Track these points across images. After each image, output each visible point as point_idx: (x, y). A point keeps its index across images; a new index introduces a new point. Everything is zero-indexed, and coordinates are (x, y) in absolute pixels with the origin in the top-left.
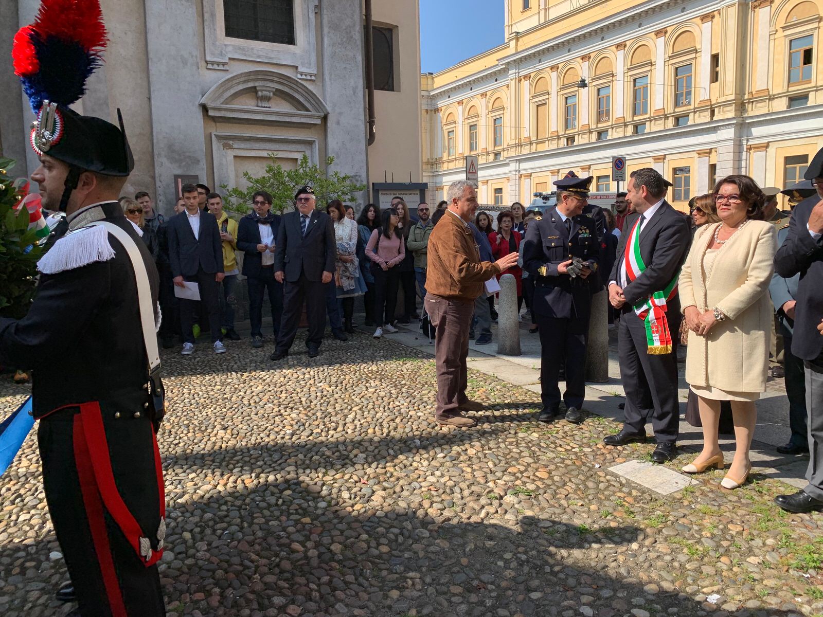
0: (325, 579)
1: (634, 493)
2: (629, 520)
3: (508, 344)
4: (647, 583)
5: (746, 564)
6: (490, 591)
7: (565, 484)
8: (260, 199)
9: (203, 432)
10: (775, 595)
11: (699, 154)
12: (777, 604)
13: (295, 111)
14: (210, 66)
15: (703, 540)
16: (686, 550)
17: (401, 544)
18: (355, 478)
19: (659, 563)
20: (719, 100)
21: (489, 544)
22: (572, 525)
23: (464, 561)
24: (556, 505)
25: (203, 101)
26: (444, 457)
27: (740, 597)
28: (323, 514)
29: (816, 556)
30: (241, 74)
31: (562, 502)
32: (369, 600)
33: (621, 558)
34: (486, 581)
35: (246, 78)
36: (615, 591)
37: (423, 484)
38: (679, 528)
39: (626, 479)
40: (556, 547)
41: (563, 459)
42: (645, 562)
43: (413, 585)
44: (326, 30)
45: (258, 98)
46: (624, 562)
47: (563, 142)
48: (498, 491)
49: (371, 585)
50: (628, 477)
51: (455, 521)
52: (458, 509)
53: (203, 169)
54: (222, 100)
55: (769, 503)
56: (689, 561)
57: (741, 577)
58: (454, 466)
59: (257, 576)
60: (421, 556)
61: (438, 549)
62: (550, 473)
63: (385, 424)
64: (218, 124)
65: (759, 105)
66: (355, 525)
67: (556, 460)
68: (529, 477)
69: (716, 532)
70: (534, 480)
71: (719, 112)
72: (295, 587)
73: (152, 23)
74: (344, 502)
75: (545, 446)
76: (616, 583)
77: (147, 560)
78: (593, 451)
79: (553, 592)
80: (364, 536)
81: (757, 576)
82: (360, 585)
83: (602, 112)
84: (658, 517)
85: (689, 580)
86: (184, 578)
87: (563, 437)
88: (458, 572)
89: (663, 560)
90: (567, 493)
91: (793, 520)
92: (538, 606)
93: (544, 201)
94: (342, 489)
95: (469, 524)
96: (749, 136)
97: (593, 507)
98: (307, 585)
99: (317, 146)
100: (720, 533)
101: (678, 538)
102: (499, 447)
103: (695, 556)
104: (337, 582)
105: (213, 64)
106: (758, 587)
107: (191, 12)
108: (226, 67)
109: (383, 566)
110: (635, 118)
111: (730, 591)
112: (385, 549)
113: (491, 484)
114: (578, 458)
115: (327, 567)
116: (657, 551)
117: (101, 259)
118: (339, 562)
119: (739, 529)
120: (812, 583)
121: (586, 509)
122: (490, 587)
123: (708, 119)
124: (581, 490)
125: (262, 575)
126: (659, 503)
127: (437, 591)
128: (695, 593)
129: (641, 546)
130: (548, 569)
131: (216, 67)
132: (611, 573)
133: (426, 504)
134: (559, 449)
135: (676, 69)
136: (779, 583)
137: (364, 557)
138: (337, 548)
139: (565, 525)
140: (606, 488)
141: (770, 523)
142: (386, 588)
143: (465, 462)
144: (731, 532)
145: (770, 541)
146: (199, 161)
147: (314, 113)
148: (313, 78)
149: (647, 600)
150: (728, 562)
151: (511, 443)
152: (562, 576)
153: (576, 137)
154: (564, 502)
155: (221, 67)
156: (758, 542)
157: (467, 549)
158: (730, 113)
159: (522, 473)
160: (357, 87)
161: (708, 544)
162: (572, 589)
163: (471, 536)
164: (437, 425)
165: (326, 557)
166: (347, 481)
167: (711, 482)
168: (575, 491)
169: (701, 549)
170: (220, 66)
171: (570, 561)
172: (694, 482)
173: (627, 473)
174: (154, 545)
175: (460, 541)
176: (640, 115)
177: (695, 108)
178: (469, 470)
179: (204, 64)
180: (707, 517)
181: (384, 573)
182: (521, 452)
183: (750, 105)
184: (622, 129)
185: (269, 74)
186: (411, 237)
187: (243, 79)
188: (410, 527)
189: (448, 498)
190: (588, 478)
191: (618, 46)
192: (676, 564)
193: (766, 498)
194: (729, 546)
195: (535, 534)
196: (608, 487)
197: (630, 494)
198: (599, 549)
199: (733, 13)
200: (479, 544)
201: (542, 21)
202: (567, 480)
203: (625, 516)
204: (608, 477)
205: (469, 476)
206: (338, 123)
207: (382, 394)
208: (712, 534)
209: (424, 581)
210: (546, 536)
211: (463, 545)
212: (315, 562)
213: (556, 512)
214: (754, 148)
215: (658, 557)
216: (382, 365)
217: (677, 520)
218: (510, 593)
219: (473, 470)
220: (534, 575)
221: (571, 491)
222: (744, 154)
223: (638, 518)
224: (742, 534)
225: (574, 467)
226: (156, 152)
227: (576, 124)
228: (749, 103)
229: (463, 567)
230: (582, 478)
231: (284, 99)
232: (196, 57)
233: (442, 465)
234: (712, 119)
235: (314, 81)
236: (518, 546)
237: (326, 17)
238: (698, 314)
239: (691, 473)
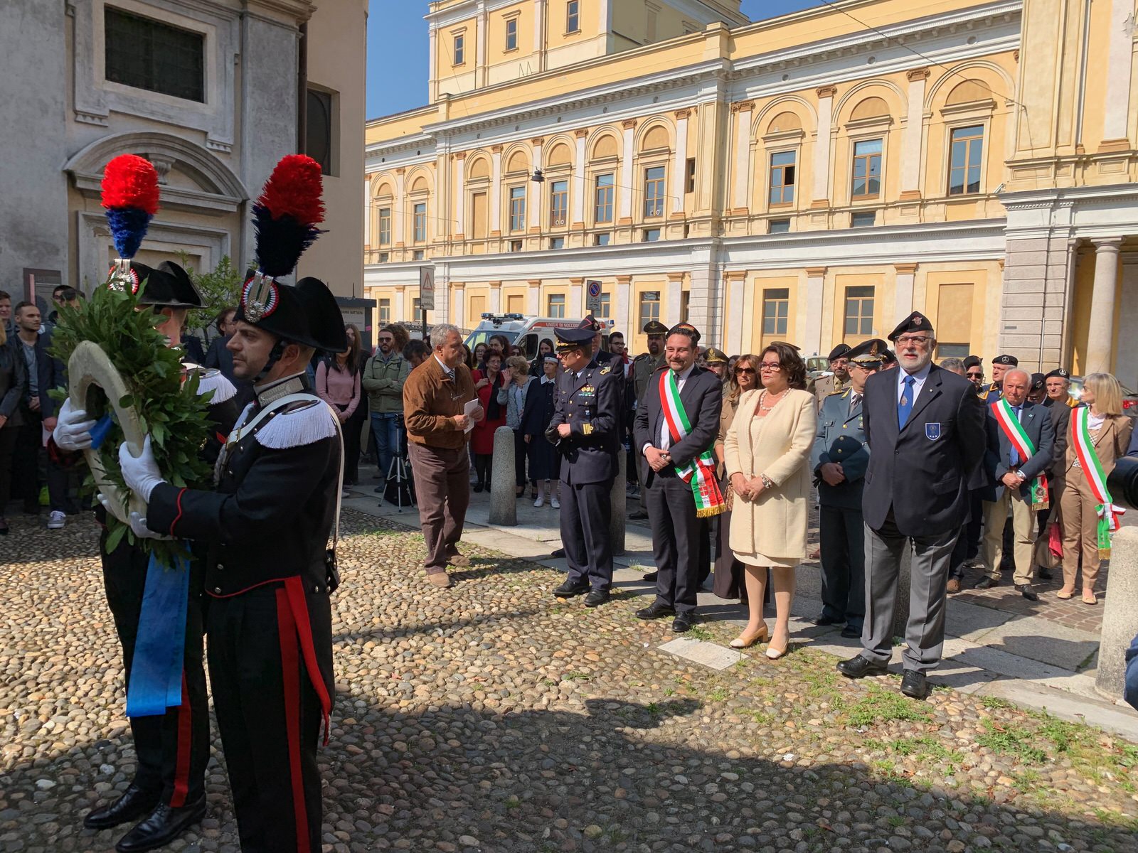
1: (690, 670)
2: (693, 696)
3: (503, 511)
4: (728, 751)
5: (808, 726)
6: (583, 772)
7: (619, 665)
10: (839, 749)
11: (670, 277)
12: (842, 756)
13: (200, 192)
14: (80, 118)
15: (767, 708)
16: (754, 719)
17: (469, 737)
18: (384, 674)
19: (734, 732)
20: (694, 215)
21: (564, 729)
22: (640, 705)
23: (544, 747)
24: (617, 687)
25: (70, 166)
26: (478, 645)
27: (811, 754)
28: (367, 714)
29: (865, 714)
30: (129, 135)
31: (621, 683)
32: (462, 792)
33: (697, 731)
34: (574, 763)
35: (135, 141)
36: (702, 760)
37: (466, 675)
38: (742, 700)
39: (678, 657)
40: (632, 726)
41: (609, 641)
42: (720, 732)
43: (502, 774)
44: (249, 89)
46: (701, 735)
47: (507, 246)
48: (552, 677)
49: (457, 779)
50: (680, 655)
51: (518, 710)
52: (517, 698)
53: (64, 262)
54: (97, 169)
55: (815, 670)
56: (759, 727)
57: (807, 737)
58: (493, 654)
60: (497, 747)
61: (513, 738)
62: (599, 655)
63: (389, 610)
64: (88, 200)
65: (738, 225)
66: (411, 722)
67: (602, 641)
68: (579, 661)
69: (775, 700)
70: (586, 664)
71: (694, 229)
74: (385, 699)
75: (584, 627)
76: (700, 754)
78: (636, 630)
79: (643, 767)
80: (427, 733)
81: (821, 735)
82: (445, 779)
83: (557, 213)
84: (720, 691)
85: (764, 744)
87: (600, 617)
88: (544, 758)
89: (736, 729)
90: (623, 674)
91: (838, 684)
92: (634, 780)
93: (495, 325)
94: (375, 685)
95: (532, 712)
96: (726, 259)
97: (655, 686)
99: (228, 242)
100: (780, 701)
101: (743, 710)
102: (535, 631)
103: (764, 724)
105: (84, 116)
106: (823, 744)
107: (58, 41)
108: (105, 123)
109: (461, 760)
110: (598, 226)
111: (801, 750)
112: (455, 743)
113: (541, 671)
114: (624, 638)
115: (400, 766)
116: (728, 722)
118: (409, 759)
119: (795, 696)
121: (647, 689)
122: (581, 768)
123: (681, 237)
124: (637, 670)
126: (717, 678)
127: (529, 777)
128: (772, 755)
129: (712, 719)
130: (631, 747)
131: (89, 120)
132: (693, 745)
133: (480, 695)
134: (600, 629)
135: (647, 170)
136: (840, 739)
137: (436, 753)
138: (400, 745)
139: (634, 705)
140: (662, 667)
141: (821, 689)
142: (475, 780)
143: (503, 649)
144: (788, 700)
145: (824, 705)
146: (58, 250)
147: (227, 197)
148: (228, 150)
149: (733, 765)
150: (793, 726)
151: (547, 626)
152: (647, 752)
153: (524, 241)
154: (624, 684)
155: (97, 121)
156: (814, 706)
157: (544, 736)
158: (706, 231)
159: (570, 656)
161: (772, 712)
162: (661, 762)
163: (541, 724)
165: (394, 757)
166: (376, 676)
168: (632, 672)
169: (767, 716)
170: (96, 120)
171: (650, 739)
172: (744, 656)
173: (678, 651)
175: (532, 729)
176: (602, 222)
177: (667, 221)
178: (511, 657)
179: (71, 114)
180: (764, 688)
181: (466, 766)
182: (562, 635)
183: (728, 225)
184: (581, 238)
185: (167, 138)
187: (130, 142)
188: (473, 719)
189: (501, 687)
190: (640, 658)
191: (578, 132)
192: (749, 732)
193: (812, 667)
194: (790, 712)
195: (605, 716)
196: (663, 665)
197: (686, 671)
198: (674, 726)
199: (711, 112)
200: (553, 730)
201: (480, 86)
202: (620, 661)
203: (688, 693)
205: (514, 663)
207: (370, 576)
208: (773, 703)
209: (512, 770)
210: (618, 717)
211: (537, 733)
212: (384, 762)
213: (620, 693)
214: (732, 276)
215: (731, 727)
216: (351, 540)
217: (738, 693)
218: (603, 771)
219: (517, 658)
220: (620, 754)
221: (627, 672)
222: (721, 282)
223: (700, 693)
224: (798, 701)
225: (622, 648)
227: (524, 224)
228: (726, 221)
229: (546, 754)
230: (635, 658)
231: (186, 174)
232: (62, 103)
233: (479, 653)
234: (686, 237)
235: (229, 153)
236: (593, 729)
237: (249, 71)
238: (745, 481)
239: (739, 648)
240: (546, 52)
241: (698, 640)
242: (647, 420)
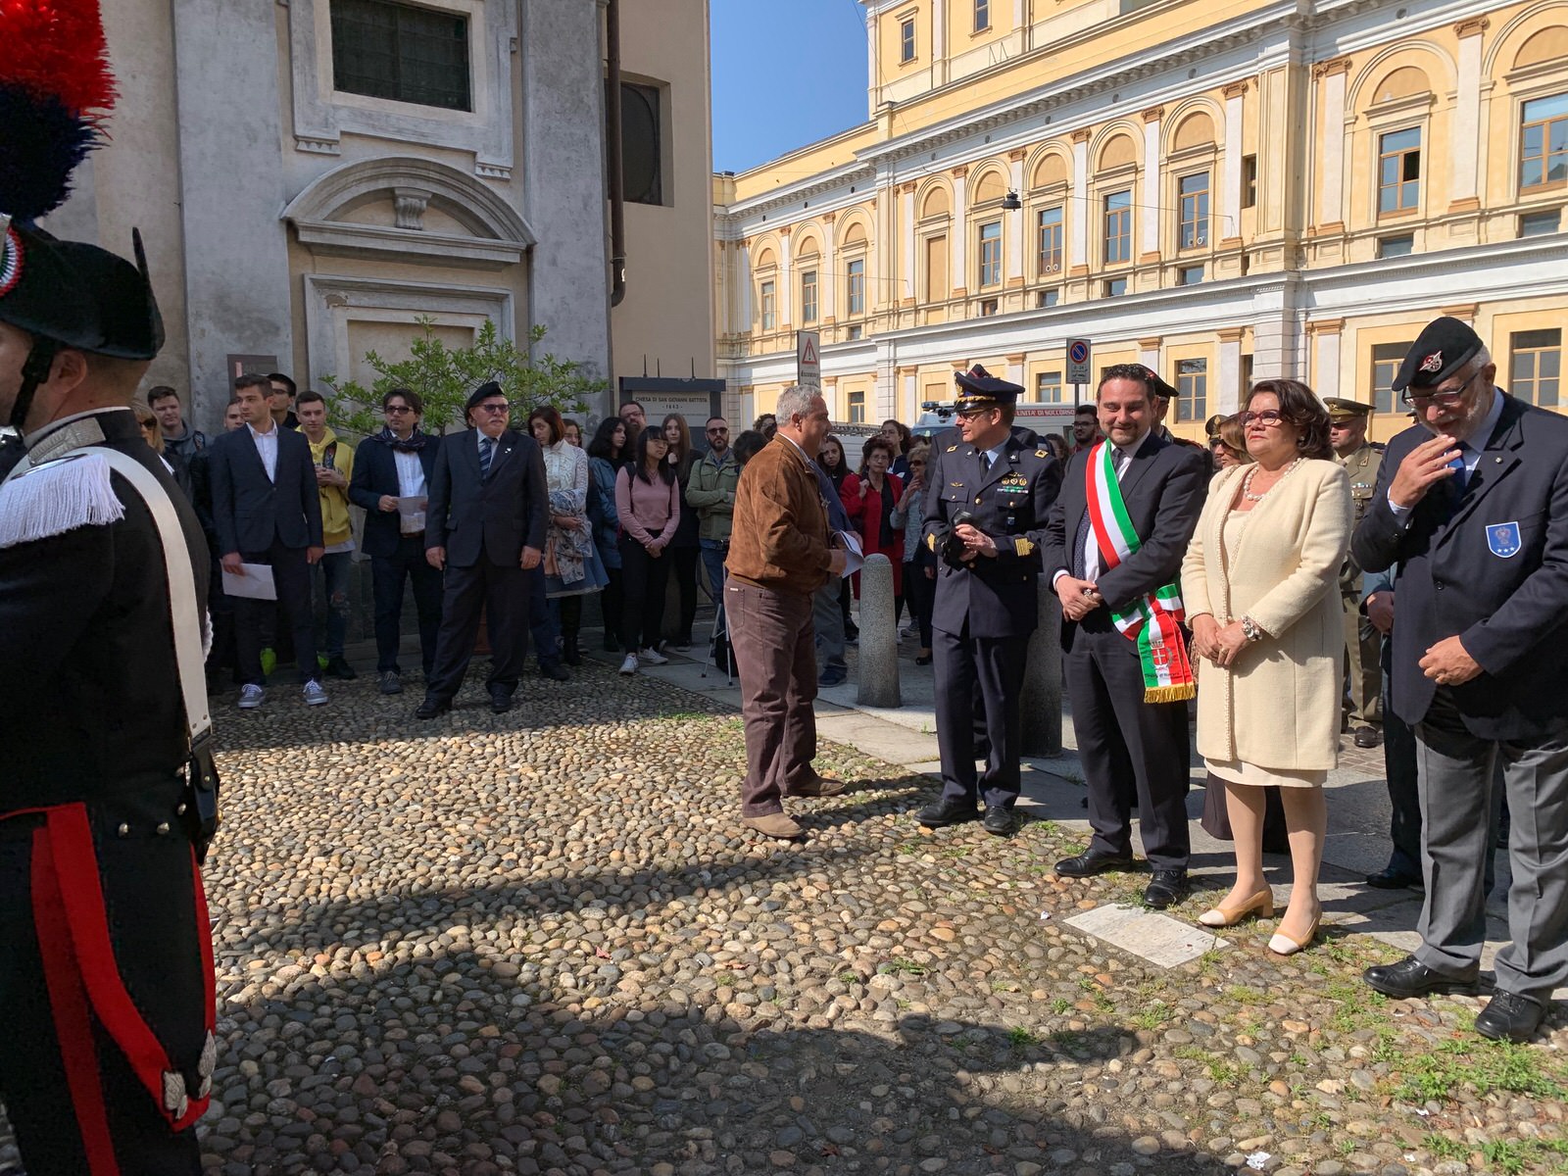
0: (529, 1145)
1: (1113, 965)
2: (1104, 1016)
3: (877, 684)
4: (1138, 1135)
5: (1315, 1094)
6: (847, 1159)
7: (985, 951)
8: (397, 401)
9: (282, 860)
10: (1368, 1150)
11: (1222, 336)
12: (1371, 1167)
13: (468, 237)
14: (303, 146)
15: (1238, 1051)
16: (1207, 1071)
17: (674, 1074)
18: (586, 947)
19: (1160, 1097)
20: (1257, 240)
21: (845, 1068)
22: (998, 1029)
23: (797, 1102)
24: (970, 991)
25: (289, 212)
26: (758, 904)
27: (1305, 1157)
28: (524, 1019)
29: (1438, 1076)
30: (366, 164)
31: (980, 985)
33: (1090, 1089)
34: (838, 1139)
35: (375, 171)
36: (1080, 1151)
37: (716, 957)
38: (1196, 1030)
39: (1098, 939)
40: (970, 1070)
41: (982, 904)
42: (1133, 1094)
43: (700, 1151)
44: (531, 85)
45: (396, 210)
46: (1095, 1097)
47: (976, 309)
48: (859, 967)
49: (619, 1155)
50: (1101, 936)
51: (779, 1026)
52: (785, 1003)
53: (286, 344)
54: (326, 212)
55: (1355, 980)
56: (1214, 1090)
57: (1307, 1118)
58: (776, 920)
59: (392, 1144)
60: (714, 1096)
61: (746, 1080)
62: (956, 930)
63: (642, 841)
65: (1327, 250)
66: (586, 1038)
67: (969, 905)
68: (917, 939)
69: (1260, 1035)
70: (928, 945)
71: (1257, 260)
72: (469, 1163)
73: (187, 59)
74: (565, 994)
75: (947, 879)
76: (1082, 1137)
77: (179, 1117)
78: (1036, 887)
79: (965, 1158)
80: (605, 1060)
81: (1335, 1117)
82: (597, 1155)
83: (1047, 254)
84: (1156, 1010)
85: (1215, 1127)
86: (245, 1151)
87: (981, 862)
88: (786, 1125)
89: (1166, 1090)
90: (989, 967)
91: (1397, 1011)
93: (942, 418)
94: (561, 968)
95: (806, 1031)
96: (1309, 305)
97: (1038, 994)
98: (492, 1159)
99: (511, 306)
100: (1268, 1037)
101: (1194, 1049)
102: (860, 884)
103: (1225, 1082)
104: (552, 1151)
105: (307, 143)
106: (1337, 1137)
107: (267, 41)
108: (336, 150)
109: (640, 1117)
110: (1108, 268)
111: (1288, 1146)
112: (643, 1083)
113: (847, 954)
114: (1009, 900)
115: (531, 1122)
116: (1156, 1074)
117: (95, 521)
118: (555, 1111)
119: (1302, 1028)
120: (1433, 1126)
121: (1024, 998)
122: (847, 1151)
123: (1237, 274)
124: (1016, 962)
125: (402, 1143)
126: (1159, 982)
127: (745, 1162)
128: (1225, 1151)
129: (1126, 1066)
130: (954, 1113)
131: (314, 148)
132: (1073, 1117)
133: (723, 994)
134: (974, 884)
135: (1181, 180)
136: (1376, 1128)
137: (604, 1100)
138: (549, 1083)
139: (987, 1029)
140: (1061, 958)
141: (1357, 1017)
142: (648, 1159)
143: (796, 912)
144: (1287, 1035)
145: (1358, 1051)
146: (278, 329)
147: (506, 242)
148: (506, 175)
149: (1138, 1167)
150: (1283, 1091)
151: (883, 875)
152: (981, 1125)
153: (1000, 300)
154: (982, 986)
155: (325, 149)
156: (1336, 1052)
157: (803, 1080)
158: (1276, 263)
159: (904, 930)
160: (590, 196)
161: (1249, 1058)
162: (999, 1149)
163: (809, 1054)
164: (743, 843)
165: (531, 1100)
166: (569, 953)
167: (1252, 942)
168: (1004, 965)
169: (1235, 1067)
170: (323, 147)
171: (996, 1097)
172: (1221, 943)
173: (1099, 929)
174: (192, 1087)
175: (789, 1064)
176: (1115, 262)
177: (1214, 253)
178: (805, 927)
179: (290, 141)
180: (1244, 1008)
181: (644, 1130)
182: (904, 891)
183: (1311, 251)
184: (1084, 287)
185: (419, 164)
186: (692, 483)
187: (368, 173)
188: (692, 1040)
189: (766, 982)
190: (1027, 939)
191: (1077, 135)
192: (1190, 1098)
193: (1349, 969)
194: (1285, 1061)
195: (930, 1048)
196: (1065, 955)
197: (1105, 967)
198: (1049, 1074)
199: (1280, 83)
200: (826, 1069)
201: (938, 83)
202: (989, 943)
203: (1096, 1009)
204: (1064, 937)
205: (804, 939)
206: (554, 262)
207: (637, 783)
208: (1254, 1039)
209: (720, 1146)
210: (951, 1051)
211: (795, 1073)
212: (507, 1113)
213: (970, 1005)
214: (1319, 328)
215: (1158, 1084)
216: (637, 727)
217: (1191, 1015)
218: (884, 1161)
219: (814, 928)
220: (930, 1126)
221: (996, 964)
222: (1302, 338)
223: (1119, 1012)
224: (1307, 1039)
225: (1001, 919)
226: (191, 310)
227: (1000, 275)
228: (1308, 246)
229: (795, 1116)
230: (1017, 939)
231: (448, 213)
232: (276, 127)
233: (753, 918)
234: (1244, 272)
235: (507, 180)
236: (899, 1071)
237: (531, 60)
238: (1216, 628)
239: (1214, 927)
240: (1031, 28)
241: (1142, 909)
242: (1063, 530)
